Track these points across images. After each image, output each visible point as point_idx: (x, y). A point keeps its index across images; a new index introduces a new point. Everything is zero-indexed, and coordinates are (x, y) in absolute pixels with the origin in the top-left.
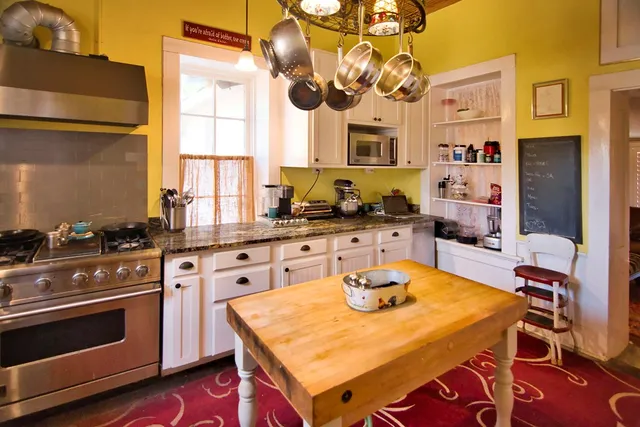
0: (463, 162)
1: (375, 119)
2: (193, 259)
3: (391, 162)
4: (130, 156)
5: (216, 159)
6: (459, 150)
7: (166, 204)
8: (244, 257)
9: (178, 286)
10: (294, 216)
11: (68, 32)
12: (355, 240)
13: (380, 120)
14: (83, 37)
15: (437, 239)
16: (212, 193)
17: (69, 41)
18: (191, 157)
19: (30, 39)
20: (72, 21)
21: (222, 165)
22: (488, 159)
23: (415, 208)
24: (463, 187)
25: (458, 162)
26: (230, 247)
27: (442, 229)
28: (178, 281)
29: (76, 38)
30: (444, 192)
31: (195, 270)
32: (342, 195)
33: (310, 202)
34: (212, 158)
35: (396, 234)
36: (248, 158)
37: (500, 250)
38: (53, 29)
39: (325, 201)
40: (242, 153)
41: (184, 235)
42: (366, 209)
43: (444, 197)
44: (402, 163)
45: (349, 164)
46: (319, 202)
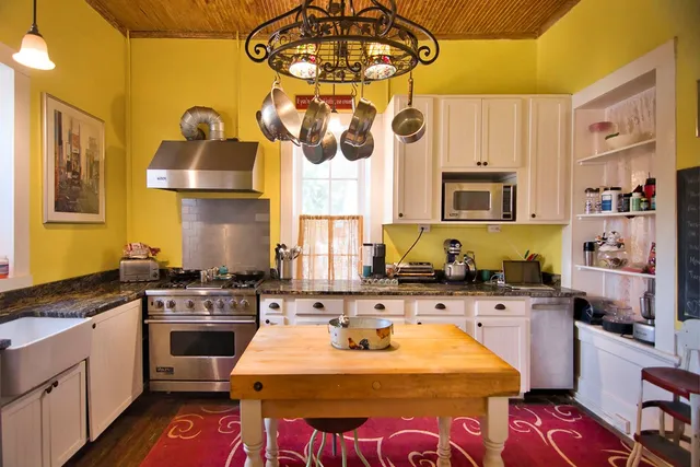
0: (613, 212)
1: (479, 164)
2: (279, 301)
3: (504, 216)
4: (259, 217)
5: (331, 219)
6: (609, 195)
7: (279, 256)
8: (319, 306)
9: (268, 322)
10: (386, 276)
11: (217, 123)
12: (441, 307)
13: (485, 164)
14: (225, 127)
15: (578, 323)
16: (327, 252)
17: (217, 131)
18: (309, 218)
19: (196, 133)
20: (217, 114)
21: (338, 224)
22: (643, 206)
23: (554, 279)
24: (616, 249)
25: (606, 213)
26: (306, 295)
27: (584, 309)
28: (268, 317)
29: (221, 128)
30: (592, 257)
31: (281, 311)
32: (451, 259)
33: (410, 264)
34: (326, 218)
35: (501, 307)
36: (358, 218)
37: (652, 344)
38: (207, 123)
39: (428, 264)
40: (355, 213)
41: (291, 284)
42: (485, 276)
43: (591, 265)
44: (523, 216)
45: (443, 219)
46: (421, 264)
